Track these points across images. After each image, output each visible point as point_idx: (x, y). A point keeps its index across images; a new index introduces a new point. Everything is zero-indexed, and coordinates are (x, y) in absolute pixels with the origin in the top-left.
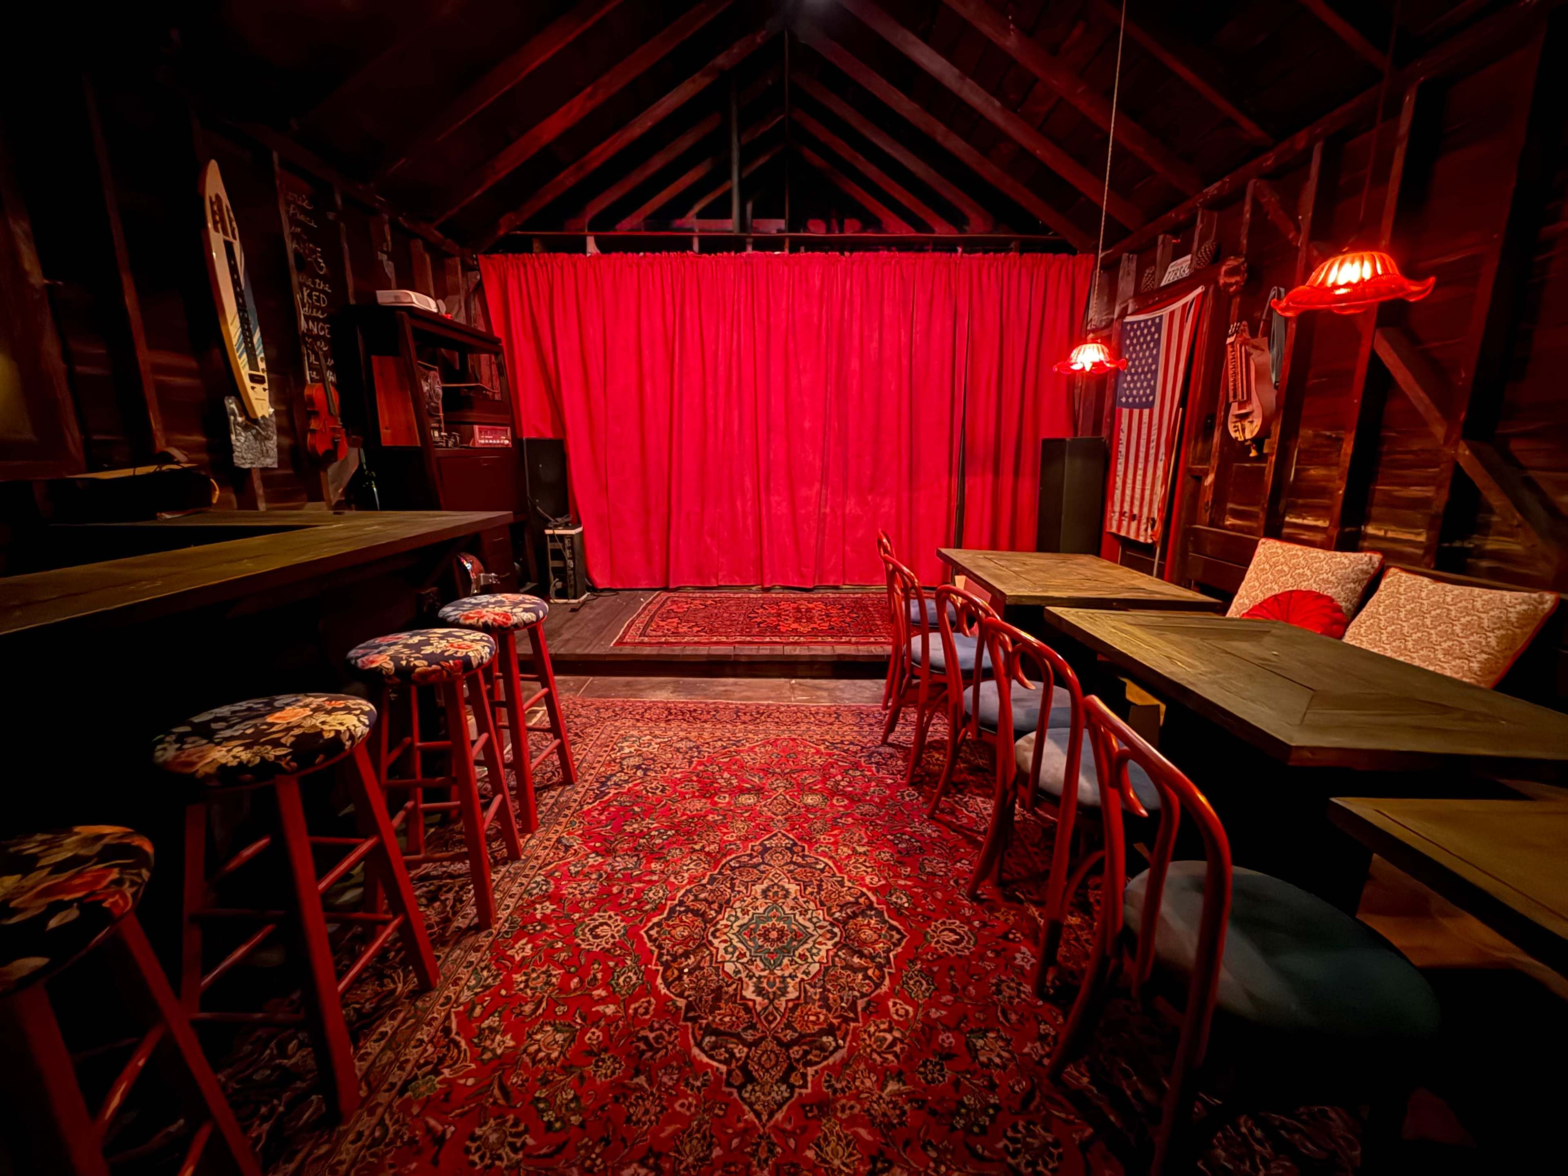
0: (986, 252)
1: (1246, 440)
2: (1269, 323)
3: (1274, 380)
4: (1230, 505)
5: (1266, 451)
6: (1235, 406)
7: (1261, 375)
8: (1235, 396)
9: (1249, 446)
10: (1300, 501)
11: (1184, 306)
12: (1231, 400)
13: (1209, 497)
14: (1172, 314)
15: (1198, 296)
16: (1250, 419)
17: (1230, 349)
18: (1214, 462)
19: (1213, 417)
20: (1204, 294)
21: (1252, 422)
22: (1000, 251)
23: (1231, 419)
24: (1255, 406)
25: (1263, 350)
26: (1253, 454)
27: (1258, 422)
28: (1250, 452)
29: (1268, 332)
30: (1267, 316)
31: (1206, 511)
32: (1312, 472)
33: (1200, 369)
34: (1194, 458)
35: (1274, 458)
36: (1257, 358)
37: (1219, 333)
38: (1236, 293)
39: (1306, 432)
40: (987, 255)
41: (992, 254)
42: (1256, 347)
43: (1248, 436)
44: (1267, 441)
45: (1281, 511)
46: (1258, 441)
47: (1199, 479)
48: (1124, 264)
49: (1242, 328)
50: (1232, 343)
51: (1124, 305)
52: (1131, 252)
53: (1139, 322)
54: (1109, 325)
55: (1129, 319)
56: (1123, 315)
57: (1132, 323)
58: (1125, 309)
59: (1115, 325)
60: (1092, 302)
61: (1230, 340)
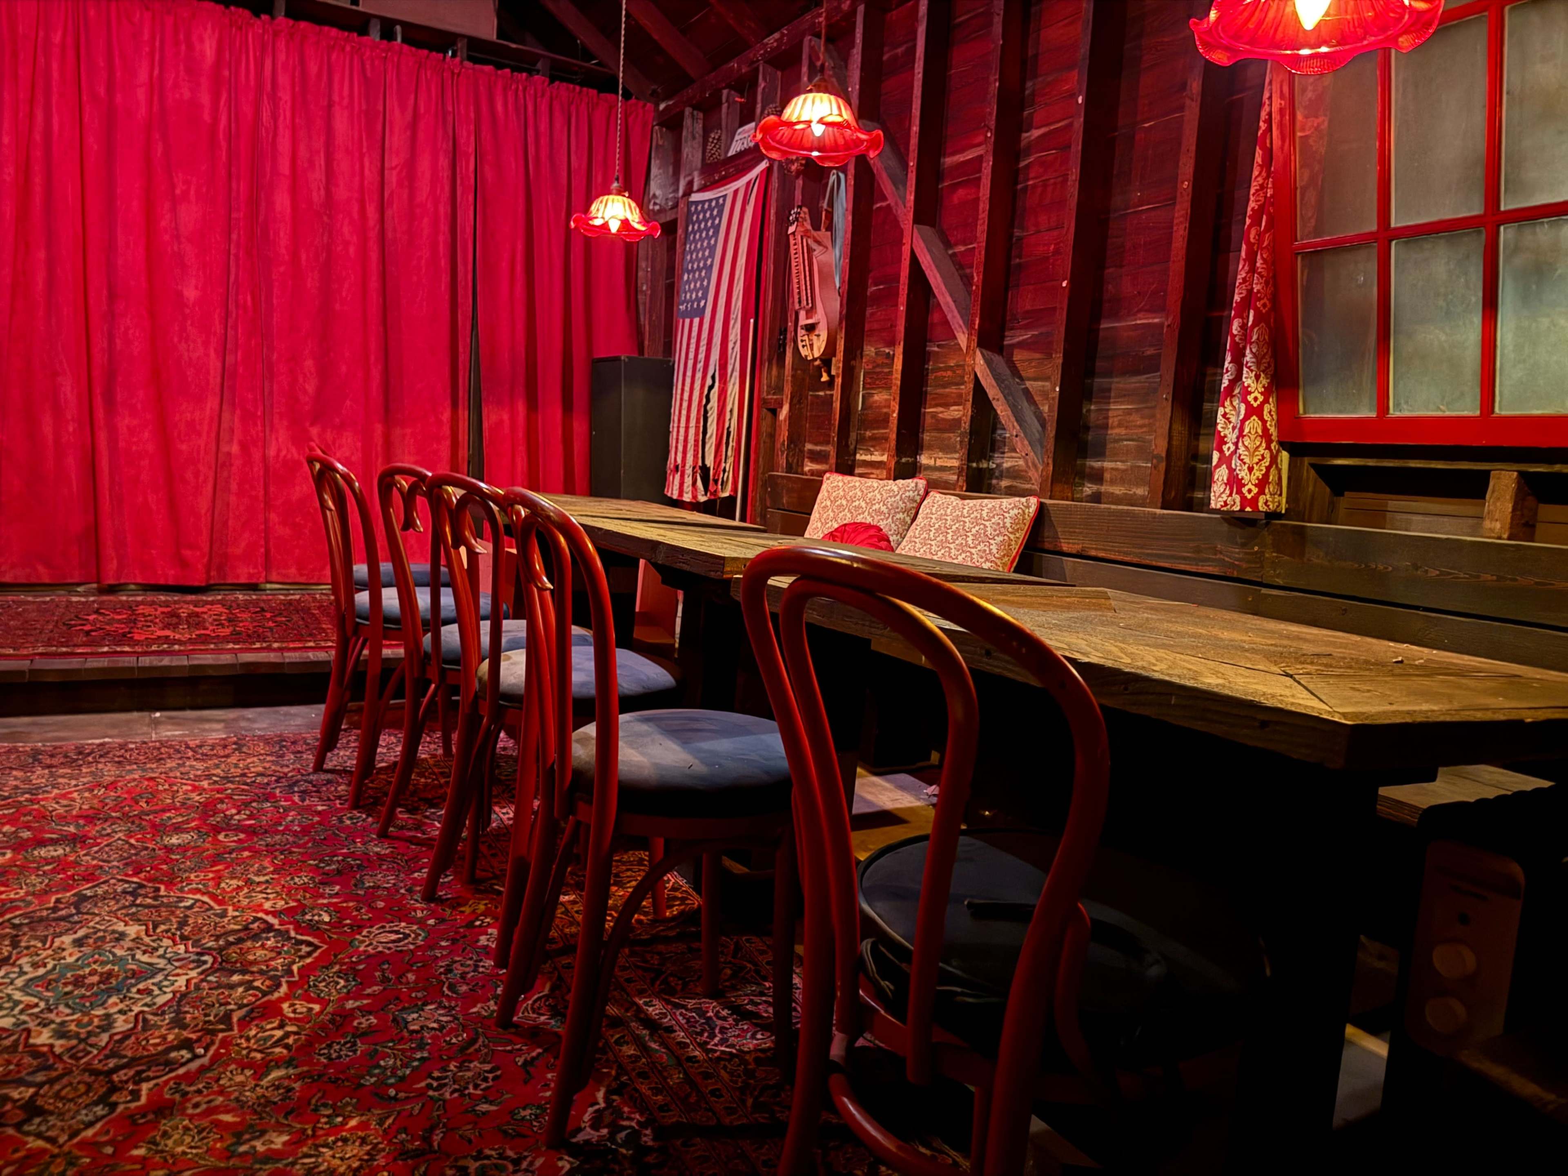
0: (499, 66)
1: (815, 359)
2: (830, 215)
3: (838, 285)
4: (809, 446)
5: (833, 373)
6: (802, 314)
7: (826, 278)
8: (800, 302)
9: (819, 368)
10: (868, 434)
11: (748, 183)
12: (797, 306)
13: (784, 434)
14: (736, 192)
15: (762, 172)
16: (817, 332)
17: (792, 242)
18: (788, 389)
19: (784, 332)
20: (769, 171)
21: (818, 336)
22: (520, 70)
23: (801, 332)
24: (820, 316)
25: (826, 248)
26: (825, 378)
27: (824, 336)
28: (821, 376)
29: (830, 227)
30: (828, 205)
31: (783, 453)
32: (876, 398)
33: (769, 267)
34: (769, 386)
35: (840, 380)
36: (820, 256)
37: (783, 222)
38: (798, 173)
39: (870, 350)
40: (499, 72)
41: (508, 70)
42: (819, 243)
43: (817, 355)
44: (834, 359)
45: (852, 447)
46: (826, 360)
47: (774, 412)
48: (687, 122)
49: (802, 215)
50: (793, 233)
51: (689, 178)
52: (695, 107)
53: (703, 202)
54: (675, 206)
55: (695, 197)
56: (689, 192)
57: (696, 203)
58: (690, 183)
59: (681, 205)
60: (654, 171)
61: (791, 229)
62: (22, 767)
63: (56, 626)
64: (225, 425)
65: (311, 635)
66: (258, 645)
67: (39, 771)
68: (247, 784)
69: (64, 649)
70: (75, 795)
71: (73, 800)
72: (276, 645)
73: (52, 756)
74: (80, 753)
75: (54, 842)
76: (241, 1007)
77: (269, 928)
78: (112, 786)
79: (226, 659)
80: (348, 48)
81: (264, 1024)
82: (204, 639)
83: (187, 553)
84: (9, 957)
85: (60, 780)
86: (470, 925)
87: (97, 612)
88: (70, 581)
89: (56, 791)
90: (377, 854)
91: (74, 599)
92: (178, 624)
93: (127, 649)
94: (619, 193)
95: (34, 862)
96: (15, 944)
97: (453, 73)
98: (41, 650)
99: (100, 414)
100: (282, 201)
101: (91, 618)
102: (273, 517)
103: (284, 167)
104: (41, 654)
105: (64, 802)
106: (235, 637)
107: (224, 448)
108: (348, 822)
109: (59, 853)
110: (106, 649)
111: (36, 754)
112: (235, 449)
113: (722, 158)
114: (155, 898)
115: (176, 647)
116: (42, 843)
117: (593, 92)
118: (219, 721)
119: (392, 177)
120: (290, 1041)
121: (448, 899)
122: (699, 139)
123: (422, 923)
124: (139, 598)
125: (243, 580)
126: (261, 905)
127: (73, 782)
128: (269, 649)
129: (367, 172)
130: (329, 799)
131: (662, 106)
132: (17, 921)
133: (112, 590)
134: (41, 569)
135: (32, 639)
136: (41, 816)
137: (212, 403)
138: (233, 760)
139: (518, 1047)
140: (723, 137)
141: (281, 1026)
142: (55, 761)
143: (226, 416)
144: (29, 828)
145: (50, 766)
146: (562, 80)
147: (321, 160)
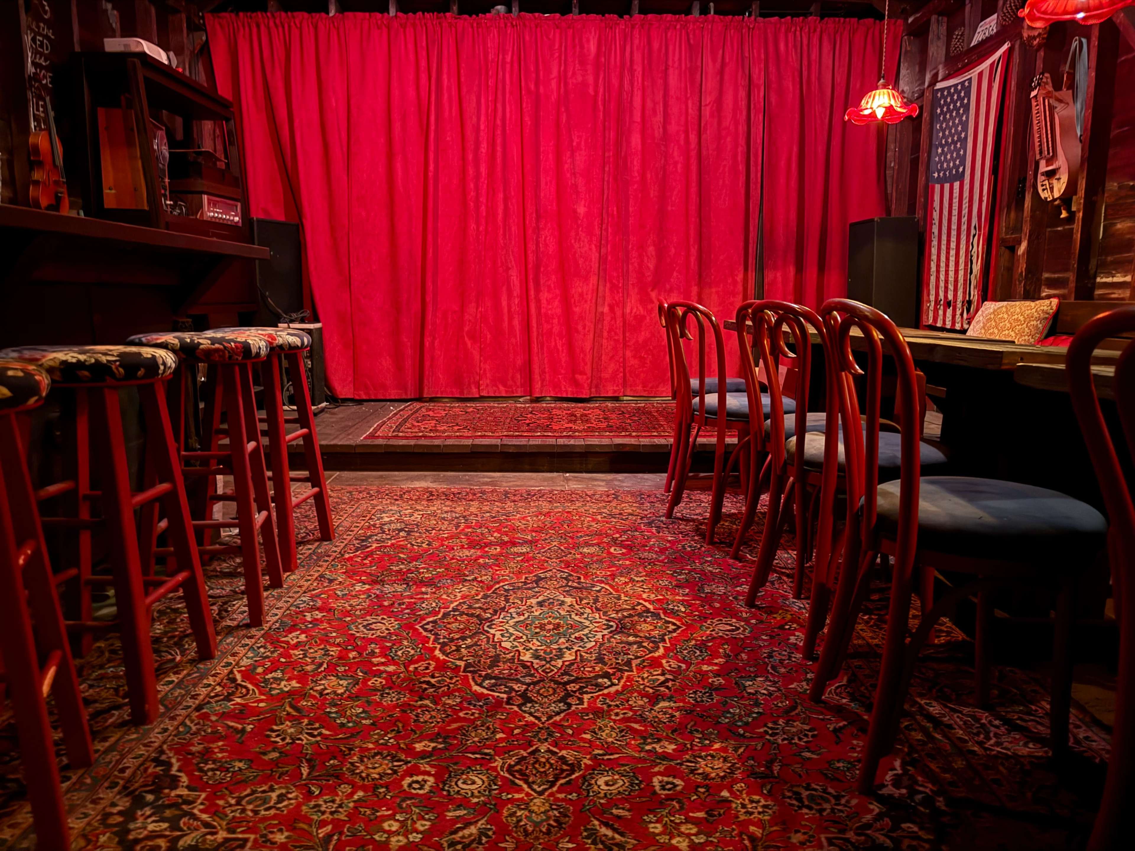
0: (782, 16)
1: (1054, 200)
2: (1072, 76)
3: (1079, 134)
4: (1046, 275)
5: (1074, 209)
6: (1043, 163)
7: (1067, 129)
8: (1041, 153)
9: (1058, 207)
10: (1109, 259)
11: (991, 63)
12: (1038, 157)
13: (1022, 267)
14: (979, 72)
15: (1004, 53)
16: (1057, 177)
17: (1034, 103)
18: (1026, 229)
19: (1023, 180)
20: (1010, 50)
21: (1059, 179)
22: (798, 15)
23: (1040, 178)
24: (1061, 162)
25: (1068, 104)
26: (1064, 215)
27: (1064, 178)
28: (1061, 213)
29: (1072, 86)
30: (1070, 68)
31: (1020, 282)
32: (1119, 226)
33: (1010, 129)
34: (1007, 228)
35: (1081, 214)
36: (1061, 112)
37: (1025, 87)
38: (1040, 46)
39: (1112, 186)
40: (783, 20)
41: (789, 17)
42: (1060, 101)
43: (1056, 195)
44: (1074, 198)
45: (1092, 272)
46: (1066, 199)
47: (1013, 249)
48: (933, 27)
49: (1044, 80)
50: (1035, 97)
51: (935, 71)
52: (940, 14)
53: (949, 88)
54: (922, 94)
55: (939, 86)
56: (935, 80)
57: (942, 90)
58: (936, 75)
59: (927, 94)
60: (903, 72)
61: (1033, 94)
62: (500, 501)
63: (511, 420)
64: (600, 294)
65: (654, 428)
66: (623, 434)
67: (509, 504)
68: (623, 519)
69: (517, 433)
70: (529, 518)
71: (528, 521)
72: (634, 434)
73: (515, 495)
74: (529, 495)
75: (522, 544)
76: (637, 658)
77: (648, 611)
78: (548, 514)
79: (606, 441)
80: (678, 27)
81: (652, 670)
82: (592, 430)
83: (578, 377)
84: (505, 607)
85: (520, 509)
86: (781, 627)
87: (531, 413)
88: (515, 395)
89: (518, 515)
90: (711, 572)
91: (519, 405)
92: (576, 420)
93: (550, 434)
94: (885, 87)
95: (511, 554)
96: (507, 601)
97: (749, 28)
98: (505, 433)
99: (532, 292)
100: (636, 140)
101: (528, 416)
102: (628, 354)
103: (637, 116)
104: (506, 436)
105: (524, 522)
106: (610, 429)
107: (600, 309)
108: (689, 549)
109: (525, 550)
110: (539, 434)
111: (506, 493)
112: (606, 309)
113: (965, 48)
114: (579, 583)
115: (577, 434)
116: (514, 544)
117: (854, 20)
118: (603, 481)
119: (706, 112)
120: (670, 684)
121: (763, 608)
122: (943, 38)
123: (747, 621)
124: (553, 405)
125: (610, 394)
126: (641, 595)
127: (527, 511)
128: (630, 436)
129: (690, 111)
130: (675, 533)
131: (910, 20)
132: (506, 587)
133: (537, 400)
134: (502, 388)
135: (499, 427)
136: (513, 529)
137: (593, 280)
138: (613, 504)
139: (828, 717)
140: (966, 32)
141: (663, 674)
142: (516, 498)
143: (601, 288)
144: (507, 535)
145: (514, 501)
146: (830, 16)
147: (660, 108)
